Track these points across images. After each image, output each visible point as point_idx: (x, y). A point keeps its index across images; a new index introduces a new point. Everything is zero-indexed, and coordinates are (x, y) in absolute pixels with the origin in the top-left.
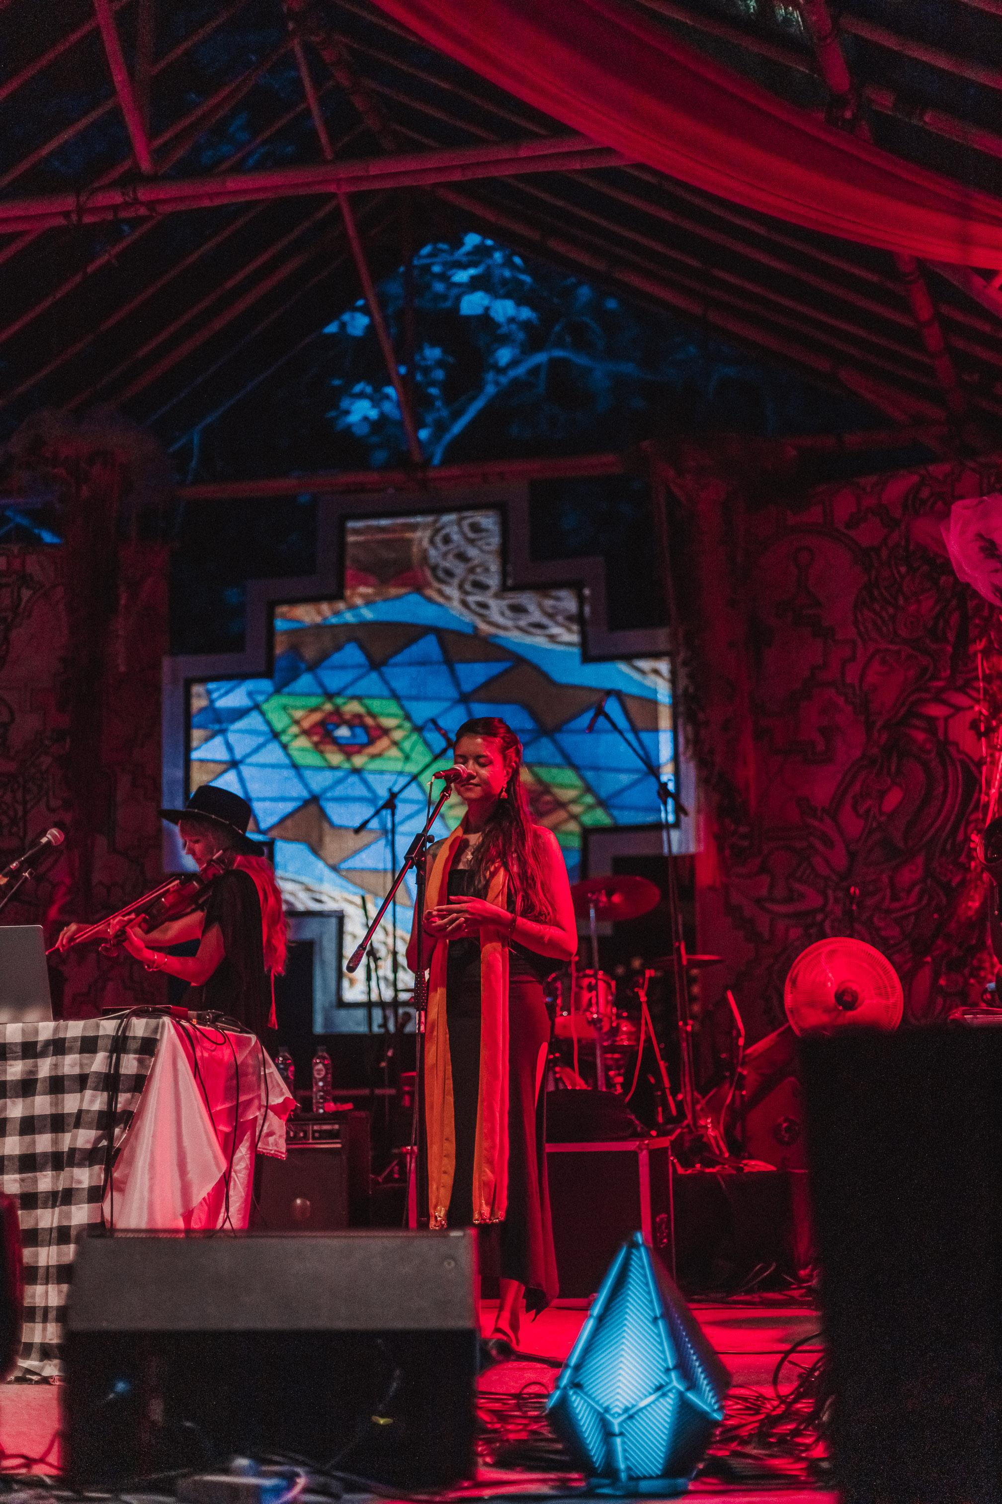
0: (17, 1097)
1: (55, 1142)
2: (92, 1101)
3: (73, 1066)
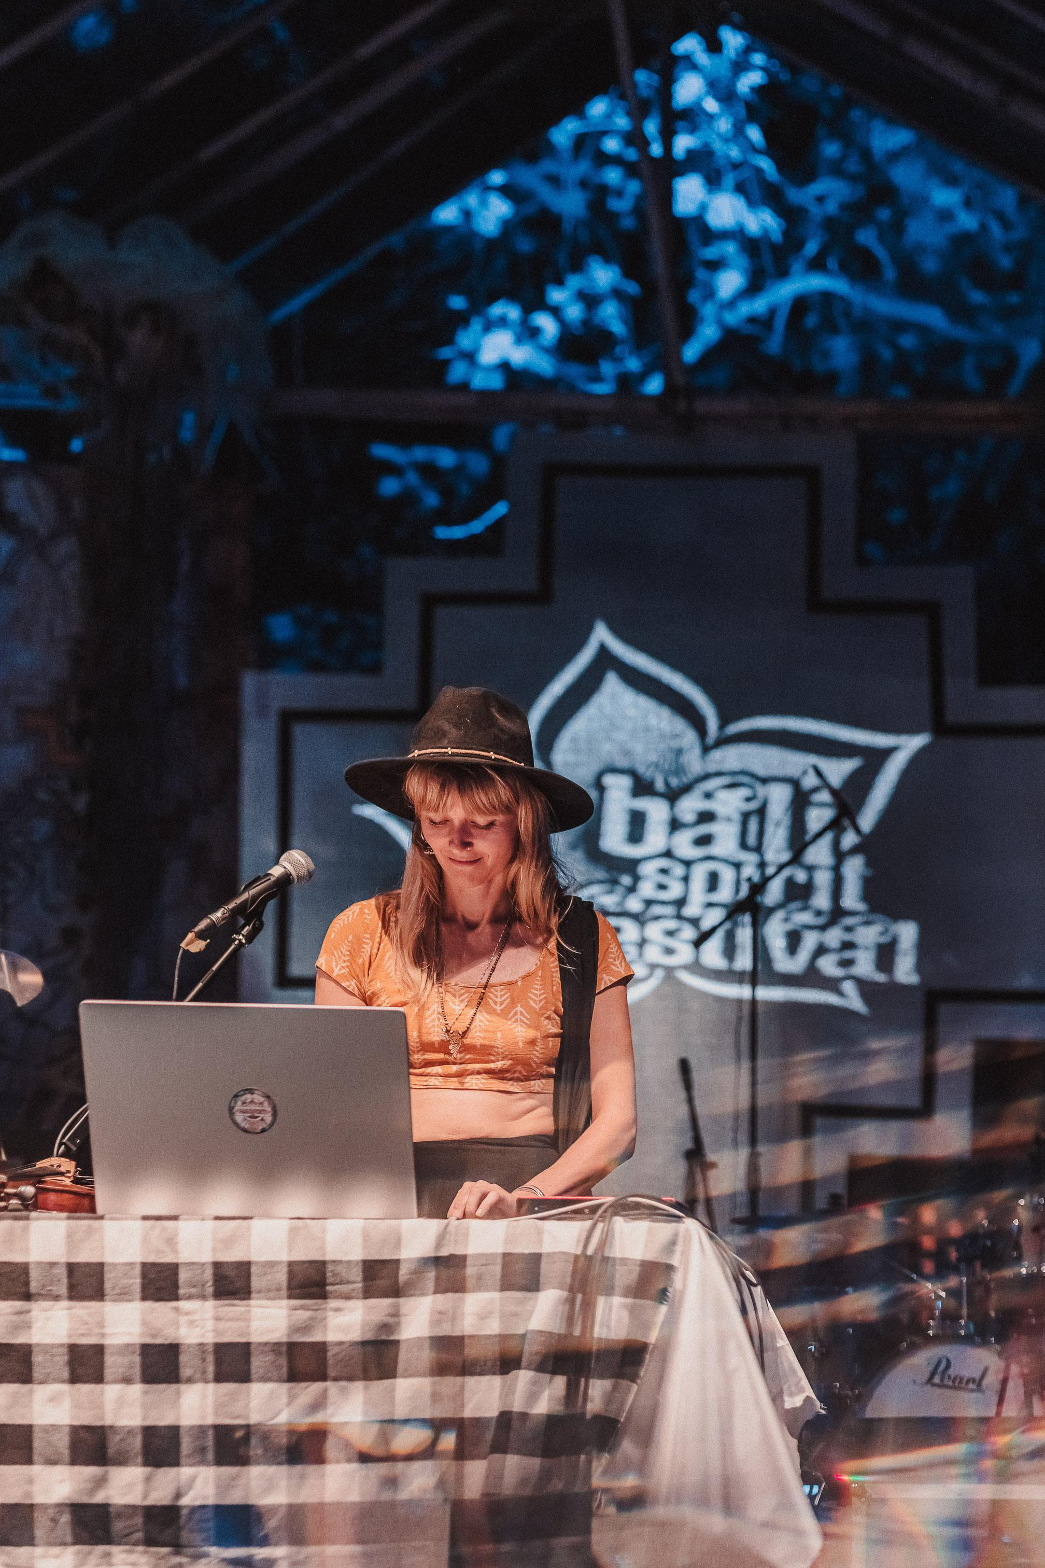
0: (353, 1379)
3: (483, 1317)
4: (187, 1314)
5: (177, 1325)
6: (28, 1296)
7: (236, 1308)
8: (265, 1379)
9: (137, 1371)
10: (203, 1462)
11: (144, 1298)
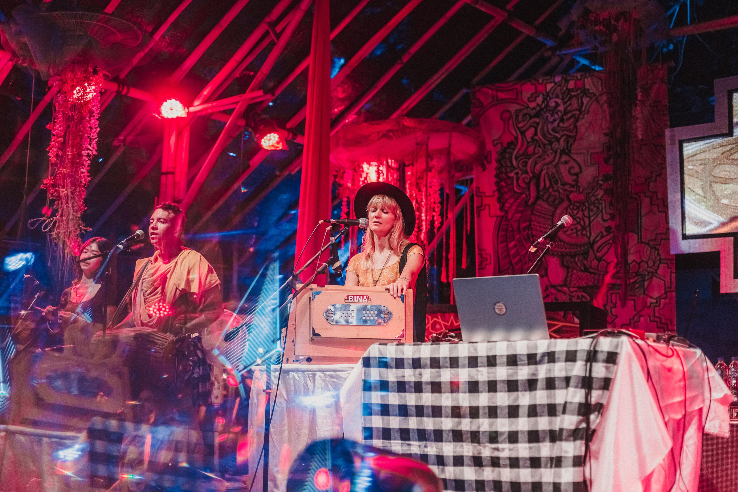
0: (525, 391)
1: (550, 423)
2: (574, 396)
3: (560, 371)
4: (480, 371)
5: (478, 375)
6: (439, 367)
7: (493, 369)
8: (501, 391)
9: (467, 389)
10: (485, 417)
11: (469, 367)
